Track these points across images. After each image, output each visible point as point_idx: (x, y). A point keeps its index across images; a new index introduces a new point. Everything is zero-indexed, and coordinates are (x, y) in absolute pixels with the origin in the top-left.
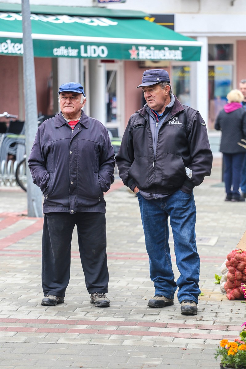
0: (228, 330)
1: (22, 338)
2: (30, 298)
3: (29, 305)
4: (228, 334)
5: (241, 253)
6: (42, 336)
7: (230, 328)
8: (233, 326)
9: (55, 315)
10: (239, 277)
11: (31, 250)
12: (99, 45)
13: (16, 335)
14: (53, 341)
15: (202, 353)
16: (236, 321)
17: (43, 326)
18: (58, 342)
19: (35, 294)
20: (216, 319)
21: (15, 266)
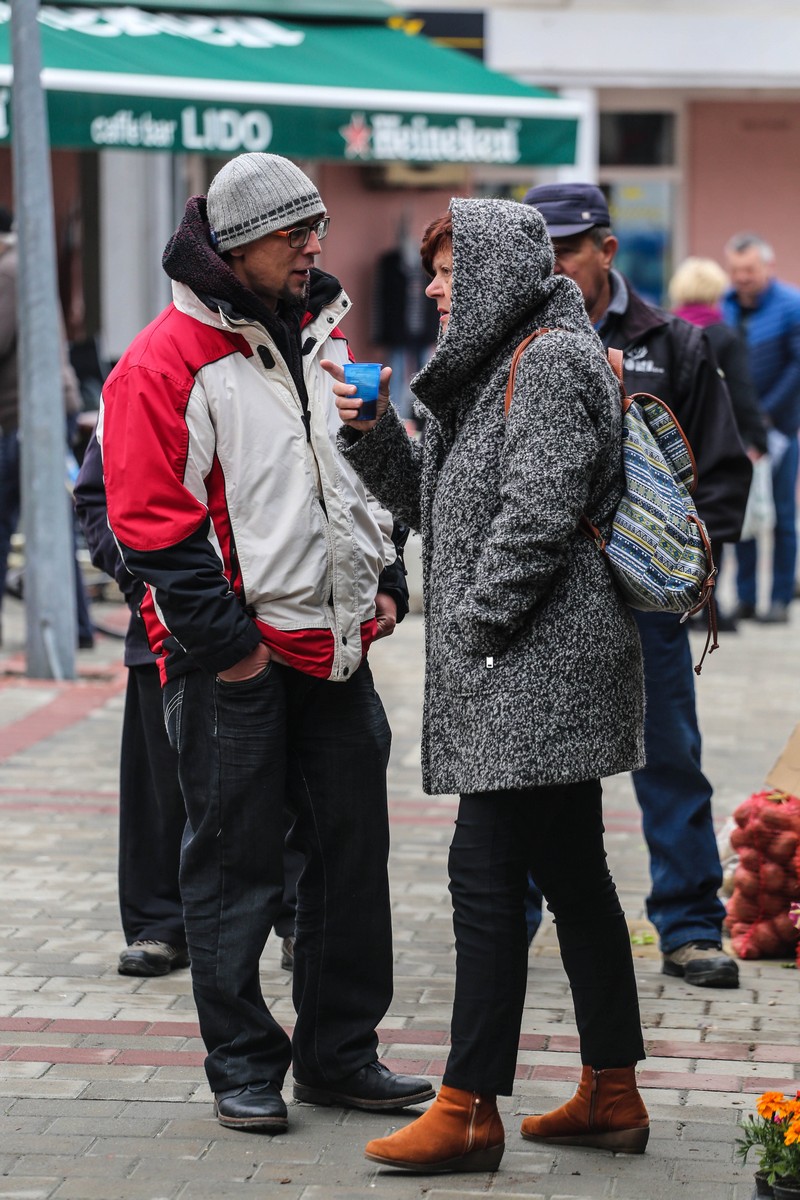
0: (755, 1059)
1: (73, 1085)
2: (76, 951)
3: (76, 974)
4: (755, 1074)
5: (779, 802)
6: (139, 1075)
7: (761, 1053)
8: (770, 1047)
9: (169, 1008)
10: (776, 883)
11: (52, 787)
12: (243, 108)
13: (50, 1072)
14: (177, 1094)
15: (682, 1138)
16: (777, 1028)
17: (134, 1043)
18: (194, 1098)
19: (91, 936)
20: (709, 1021)
21: (8, 843)
